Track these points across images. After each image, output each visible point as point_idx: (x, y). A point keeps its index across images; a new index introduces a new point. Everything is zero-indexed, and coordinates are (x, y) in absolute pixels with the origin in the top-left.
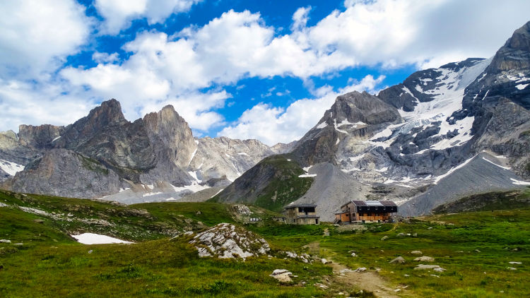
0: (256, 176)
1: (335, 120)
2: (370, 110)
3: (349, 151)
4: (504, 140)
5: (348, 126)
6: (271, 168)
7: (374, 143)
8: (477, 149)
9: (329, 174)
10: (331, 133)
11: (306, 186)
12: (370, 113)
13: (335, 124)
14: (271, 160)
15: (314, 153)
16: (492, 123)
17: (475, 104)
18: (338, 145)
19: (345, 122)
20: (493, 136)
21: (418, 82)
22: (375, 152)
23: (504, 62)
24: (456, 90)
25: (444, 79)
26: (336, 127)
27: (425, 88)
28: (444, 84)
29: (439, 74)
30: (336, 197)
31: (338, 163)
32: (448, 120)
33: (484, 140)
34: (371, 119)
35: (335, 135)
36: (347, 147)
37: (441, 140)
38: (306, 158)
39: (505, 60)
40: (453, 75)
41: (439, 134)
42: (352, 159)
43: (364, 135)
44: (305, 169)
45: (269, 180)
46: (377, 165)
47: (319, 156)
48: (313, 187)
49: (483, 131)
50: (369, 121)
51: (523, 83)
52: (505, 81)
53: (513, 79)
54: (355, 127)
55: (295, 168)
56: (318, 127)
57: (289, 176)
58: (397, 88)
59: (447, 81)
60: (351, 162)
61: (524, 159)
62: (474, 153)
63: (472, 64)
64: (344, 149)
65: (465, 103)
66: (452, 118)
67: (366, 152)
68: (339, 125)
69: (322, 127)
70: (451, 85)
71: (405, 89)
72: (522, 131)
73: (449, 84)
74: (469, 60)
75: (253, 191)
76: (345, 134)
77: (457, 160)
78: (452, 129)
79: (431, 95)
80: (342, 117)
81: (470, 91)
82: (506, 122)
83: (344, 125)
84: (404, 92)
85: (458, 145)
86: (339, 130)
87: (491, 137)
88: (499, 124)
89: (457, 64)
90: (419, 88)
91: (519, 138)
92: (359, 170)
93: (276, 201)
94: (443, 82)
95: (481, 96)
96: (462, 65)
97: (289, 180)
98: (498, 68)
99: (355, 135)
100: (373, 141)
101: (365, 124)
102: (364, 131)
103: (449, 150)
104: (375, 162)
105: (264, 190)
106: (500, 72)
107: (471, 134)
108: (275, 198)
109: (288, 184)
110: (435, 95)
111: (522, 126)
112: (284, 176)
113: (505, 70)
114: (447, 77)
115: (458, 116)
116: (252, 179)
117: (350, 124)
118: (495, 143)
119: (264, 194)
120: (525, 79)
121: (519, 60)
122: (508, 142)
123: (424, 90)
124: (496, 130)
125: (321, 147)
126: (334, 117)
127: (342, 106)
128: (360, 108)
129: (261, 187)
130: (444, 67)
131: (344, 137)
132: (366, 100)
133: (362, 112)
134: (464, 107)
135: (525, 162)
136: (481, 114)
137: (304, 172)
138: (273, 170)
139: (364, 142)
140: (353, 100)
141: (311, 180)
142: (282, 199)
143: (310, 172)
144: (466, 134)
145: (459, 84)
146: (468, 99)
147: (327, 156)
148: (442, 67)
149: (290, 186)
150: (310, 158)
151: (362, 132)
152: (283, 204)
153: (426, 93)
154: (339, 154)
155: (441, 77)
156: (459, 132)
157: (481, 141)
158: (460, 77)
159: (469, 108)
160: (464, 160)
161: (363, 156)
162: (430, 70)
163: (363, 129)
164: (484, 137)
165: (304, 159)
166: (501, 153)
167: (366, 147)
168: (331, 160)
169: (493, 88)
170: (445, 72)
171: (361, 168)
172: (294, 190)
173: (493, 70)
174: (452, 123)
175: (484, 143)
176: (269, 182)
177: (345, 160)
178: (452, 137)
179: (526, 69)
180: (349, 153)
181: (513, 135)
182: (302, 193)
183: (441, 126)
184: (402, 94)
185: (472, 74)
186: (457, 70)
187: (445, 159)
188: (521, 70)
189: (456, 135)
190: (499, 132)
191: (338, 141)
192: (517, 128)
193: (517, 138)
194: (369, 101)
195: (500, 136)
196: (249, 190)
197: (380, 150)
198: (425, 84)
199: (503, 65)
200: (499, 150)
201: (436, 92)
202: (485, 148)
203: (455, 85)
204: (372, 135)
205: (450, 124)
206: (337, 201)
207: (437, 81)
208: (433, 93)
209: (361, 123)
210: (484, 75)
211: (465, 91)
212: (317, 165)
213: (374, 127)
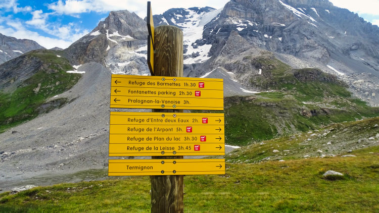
0: (18, 67)
1: (107, 31)
2: (137, 28)
3: (117, 58)
4: (233, 61)
5: (118, 38)
6: (38, 60)
7: (138, 54)
8: (214, 66)
9: (97, 73)
10: (103, 40)
11: (73, 81)
12: (137, 30)
13: (107, 34)
14: (39, 53)
15: (85, 54)
16: (226, 48)
17: (212, 36)
18: (108, 51)
19: (116, 34)
20: (226, 57)
21: (173, 16)
22: (139, 61)
23: (231, 10)
24: (198, 26)
25: (190, 17)
26: (108, 36)
27: (178, 21)
28: (190, 21)
29: (188, 13)
30: (102, 93)
31: (107, 66)
32: (192, 45)
33: (219, 60)
34: (138, 35)
35: (106, 42)
36: (116, 54)
37: (188, 58)
38: (77, 58)
39: (232, 9)
40: (196, 16)
41: (186, 54)
42: (120, 64)
43: (130, 46)
44: (74, 66)
45: (33, 72)
46: (140, 71)
47: (90, 57)
48: (80, 82)
49: (218, 54)
50: (135, 36)
51: (241, 27)
52: (231, 23)
53: (236, 23)
54: (124, 39)
55: (64, 63)
56: (92, 34)
57: (56, 71)
58: (158, 17)
59: (192, 19)
60: (118, 67)
61: (246, 75)
62: (212, 68)
63: (209, 11)
64: (113, 55)
65: (204, 35)
66: (195, 44)
67: (131, 60)
68: (111, 35)
69: (95, 35)
70: (194, 22)
71: (163, 19)
72: (244, 56)
73: (193, 21)
74: (207, 7)
75: (12, 81)
76: (115, 43)
77: (200, 73)
78: (195, 51)
79: (181, 27)
80: (114, 30)
81: (207, 27)
82: (235, 48)
83: (114, 36)
84: (163, 21)
85: (200, 62)
86: (110, 39)
87: (224, 58)
88: (230, 49)
89: (199, 9)
90: (173, 20)
91: (243, 60)
92: (125, 73)
93: (38, 93)
94: (189, 19)
95: (216, 31)
96: (202, 10)
97: (56, 74)
98: (227, 14)
99: (124, 46)
100: (138, 52)
101: (132, 38)
102: (131, 44)
103: (194, 65)
104: (138, 68)
105: (26, 81)
106: (228, 17)
107: (209, 56)
108: (37, 90)
109: (55, 78)
110: (184, 28)
111: (245, 52)
112: (50, 70)
113: (231, 16)
114: (192, 17)
115: (199, 43)
116: (14, 69)
117: (120, 36)
118: (227, 62)
119: (25, 85)
120: (242, 25)
121: (240, 11)
122: (236, 63)
123: (177, 23)
124: (228, 53)
125: (93, 49)
126: (107, 28)
127: (115, 20)
128: (129, 24)
129: (22, 79)
130: (191, 9)
131: (114, 46)
132: (134, 19)
133: (131, 28)
134: (204, 37)
135: (248, 77)
136: (217, 42)
137: (73, 69)
138: (39, 62)
139: (131, 52)
140: (124, 17)
141: (79, 76)
142: (45, 91)
143: (79, 69)
144: (205, 56)
145: (200, 23)
146: (207, 32)
147: (98, 58)
148: (189, 9)
149: (56, 80)
150: (81, 58)
151: (129, 44)
152: (46, 97)
153: (178, 24)
154: (108, 59)
155: (188, 16)
156: (200, 54)
157: (217, 60)
158: (201, 18)
159: (207, 38)
160: (204, 74)
161: (129, 63)
162: (182, 9)
163: (131, 41)
164: (219, 58)
165: (74, 57)
166: (230, 70)
167: (132, 56)
168: (101, 61)
169: (223, 27)
170: (191, 12)
171: (126, 72)
172: (60, 84)
173: (223, 15)
174: (195, 47)
175: (219, 62)
176: (33, 74)
177: (114, 64)
178: (195, 57)
179: (243, 18)
180: (118, 59)
181: (239, 58)
182: (68, 87)
183: (188, 48)
184: (161, 22)
185: (209, 17)
186: (199, 13)
187: (191, 71)
188: (240, 18)
189: (198, 56)
190: (230, 55)
191: (109, 48)
192: (241, 53)
193: (241, 60)
194: (137, 21)
195: (230, 58)
196: (8, 80)
197: (143, 60)
198: (178, 18)
199: (229, 13)
200: (229, 68)
201: (184, 25)
202: (220, 66)
203: (197, 23)
204: (137, 48)
205: (194, 48)
206: (103, 97)
207: (185, 18)
208: (183, 26)
209: (129, 37)
210: (217, 19)
211: (204, 28)
212: (87, 64)
213: (139, 41)
